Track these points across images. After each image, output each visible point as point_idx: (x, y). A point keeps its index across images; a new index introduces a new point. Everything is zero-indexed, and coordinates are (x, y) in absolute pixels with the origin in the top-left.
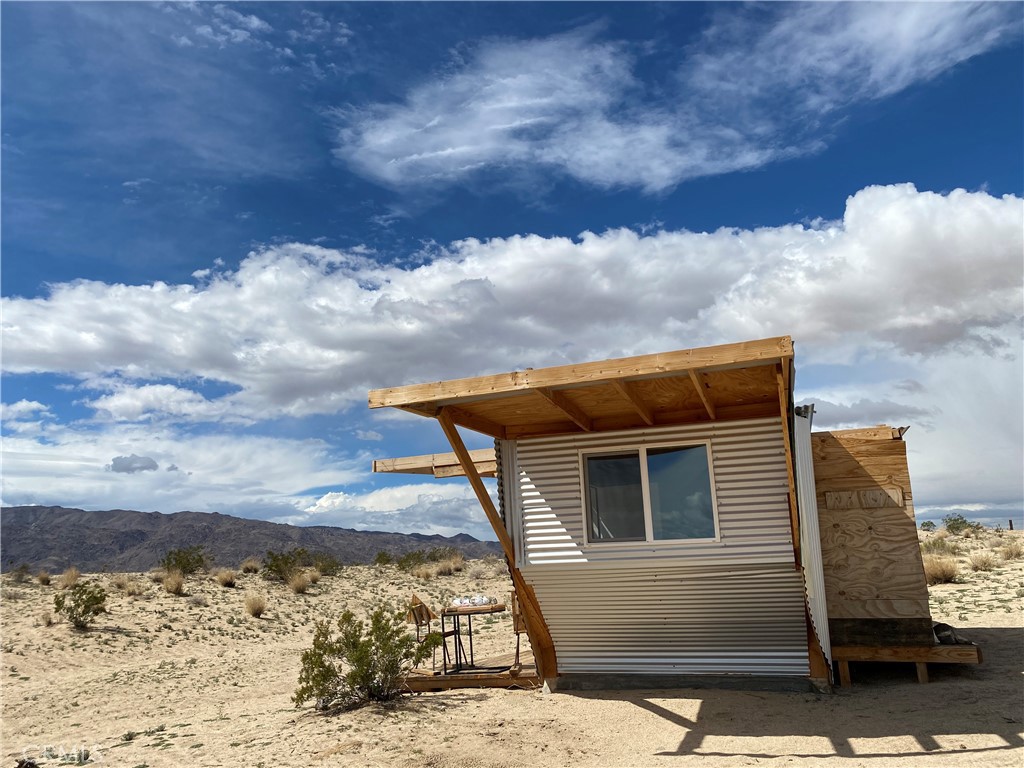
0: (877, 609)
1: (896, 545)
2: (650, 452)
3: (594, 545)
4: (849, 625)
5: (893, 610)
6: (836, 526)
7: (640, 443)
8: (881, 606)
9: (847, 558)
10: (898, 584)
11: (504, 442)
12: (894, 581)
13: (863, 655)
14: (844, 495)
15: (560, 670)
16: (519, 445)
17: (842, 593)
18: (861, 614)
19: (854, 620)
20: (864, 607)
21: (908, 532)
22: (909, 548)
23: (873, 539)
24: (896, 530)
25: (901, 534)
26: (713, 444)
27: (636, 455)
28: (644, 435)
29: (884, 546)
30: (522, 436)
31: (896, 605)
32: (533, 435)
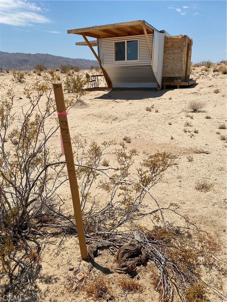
0: (172, 75)
1: (178, 62)
2: (127, 42)
3: (116, 62)
4: (166, 78)
5: (175, 75)
6: (167, 58)
7: (125, 39)
8: (173, 74)
9: (168, 65)
10: (177, 70)
11: (99, 39)
12: (176, 69)
13: (168, 84)
14: (170, 51)
15: (113, 87)
16: (102, 40)
17: (166, 72)
18: (169, 76)
19: (167, 77)
20: (169, 75)
21: (181, 59)
22: (180, 63)
23: (174, 60)
24: (178, 59)
25: (179, 60)
26: (139, 40)
27: (124, 43)
28: (127, 38)
29: (176, 62)
30: (103, 38)
31: (176, 74)
32: (105, 38)
